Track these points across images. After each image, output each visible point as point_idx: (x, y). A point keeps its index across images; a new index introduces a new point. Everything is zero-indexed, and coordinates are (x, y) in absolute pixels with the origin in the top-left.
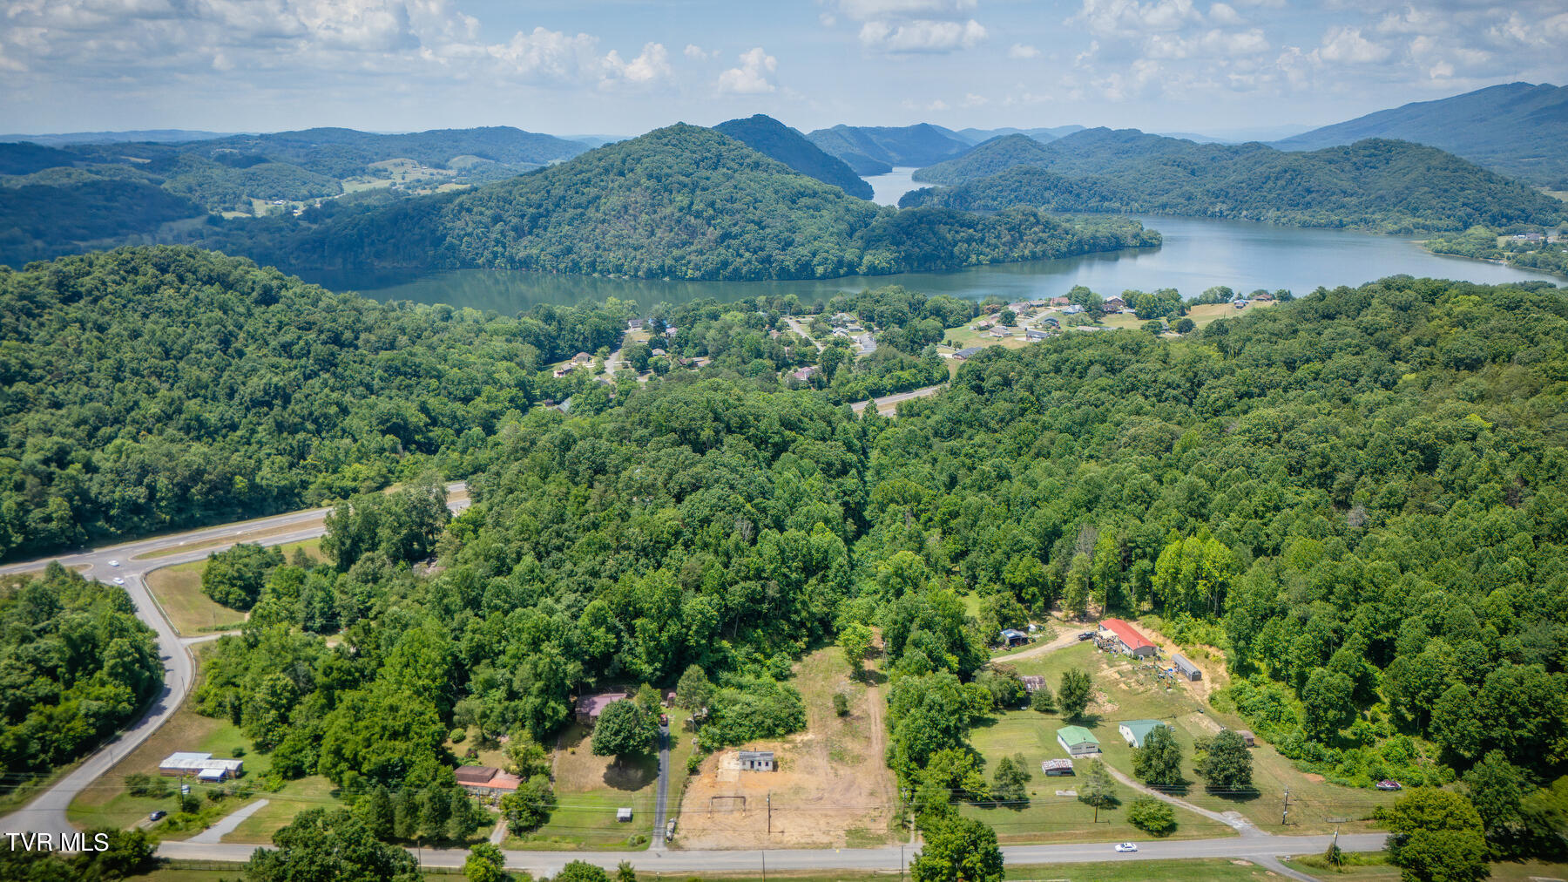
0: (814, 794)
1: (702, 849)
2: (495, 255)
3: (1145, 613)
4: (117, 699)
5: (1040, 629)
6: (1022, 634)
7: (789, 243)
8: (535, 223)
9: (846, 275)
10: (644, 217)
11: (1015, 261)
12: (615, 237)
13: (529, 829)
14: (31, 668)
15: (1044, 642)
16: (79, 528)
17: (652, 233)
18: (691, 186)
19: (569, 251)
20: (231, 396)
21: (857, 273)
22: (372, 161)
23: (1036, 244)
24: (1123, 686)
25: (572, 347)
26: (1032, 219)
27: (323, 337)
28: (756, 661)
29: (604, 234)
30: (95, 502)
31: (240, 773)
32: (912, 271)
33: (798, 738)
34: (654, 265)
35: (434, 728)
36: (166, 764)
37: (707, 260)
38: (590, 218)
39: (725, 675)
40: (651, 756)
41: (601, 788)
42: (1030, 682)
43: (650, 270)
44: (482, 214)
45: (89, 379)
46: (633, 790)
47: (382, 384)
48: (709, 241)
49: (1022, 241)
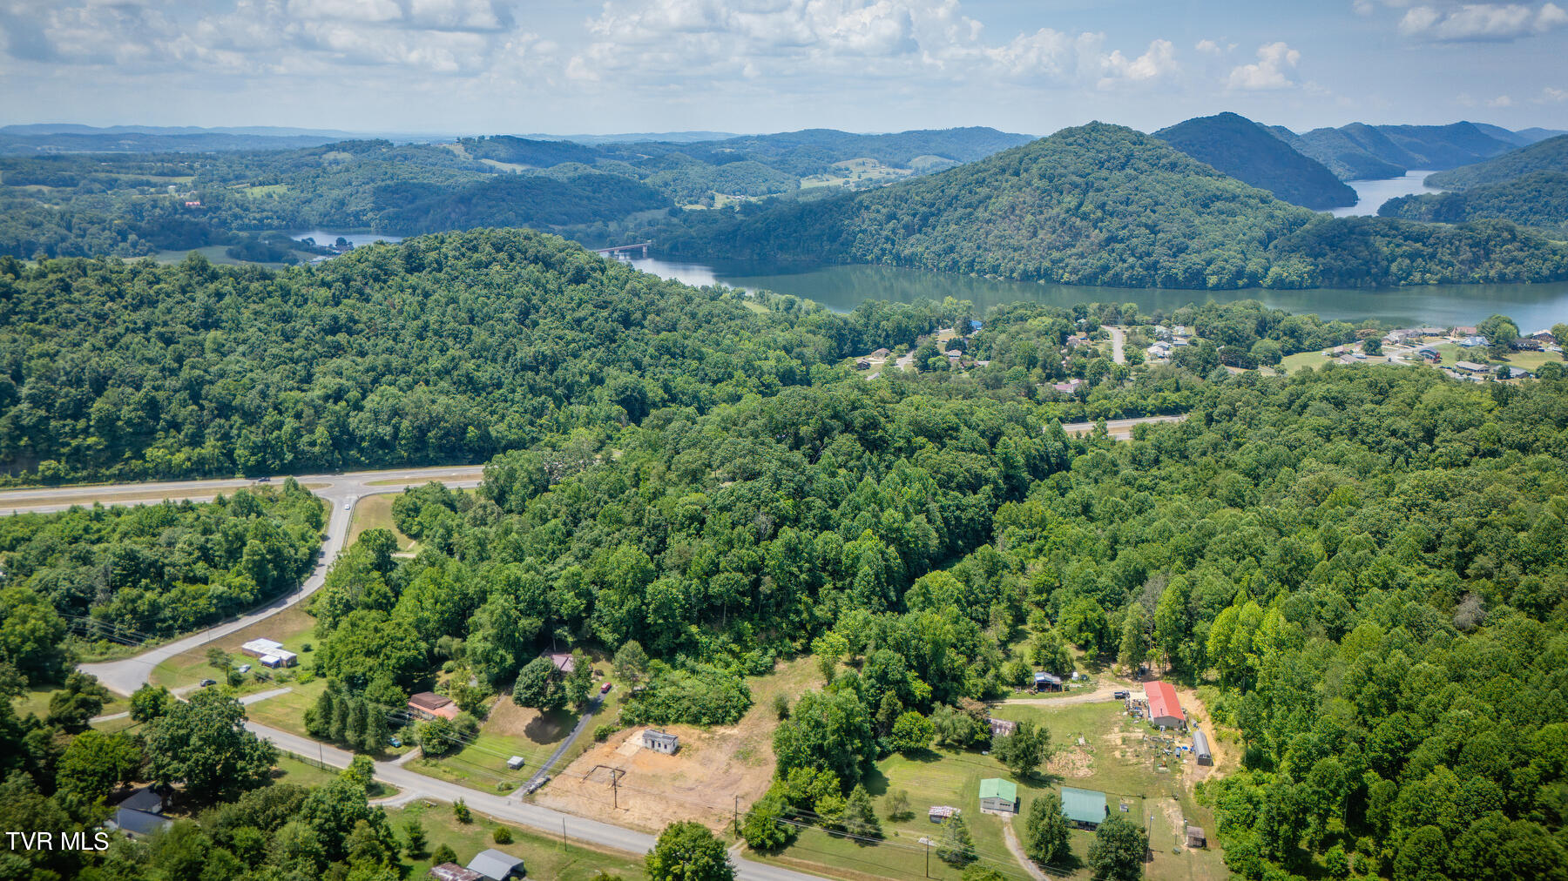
0: (690, 784)
1: (549, 808)
2: (883, 251)
3: (1206, 682)
4: (242, 587)
5: (1083, 678)
6: (1056, 680)
7: (1182, 249)
8: (924, 222)
9: (1245, 287)
10: (1029, 217)
11: (1475, 282)
12: (996, 237)
13: (435, 755)
14: (197, 554)
15: (1078, 692)
16: (337, 455)
17: (1035, 234)
18: (1084, 186)
19: (952, 249)
20: (506, 359)
21: (1260, 286)
22: (838, 160)
23: (1507, 264)
24: (1117, 754)
25: (874, 342)
26: (1506, 235)
27: (615, 315)
28: (731, 651)
29: (987, 234)
30: (352, 435)
31: (293, 663)
32: (1331, 287)
33: (720, 730)
34: (1031, 267)
35: (405, 653)
36: (247, 646)
37: (1086, 264)
38: (977, 218)
39: (681, 657)
40: (575, 717)
41: (518, 736)
42: (1000, 727)
43: (1025, 272)
44: (878, 211)
45: (397, 335)
46: (542, 743)
47: (651, 361)
48: (1092, 244)
49: (1488, 259)
